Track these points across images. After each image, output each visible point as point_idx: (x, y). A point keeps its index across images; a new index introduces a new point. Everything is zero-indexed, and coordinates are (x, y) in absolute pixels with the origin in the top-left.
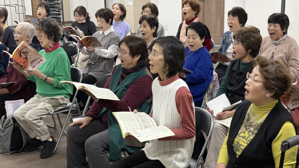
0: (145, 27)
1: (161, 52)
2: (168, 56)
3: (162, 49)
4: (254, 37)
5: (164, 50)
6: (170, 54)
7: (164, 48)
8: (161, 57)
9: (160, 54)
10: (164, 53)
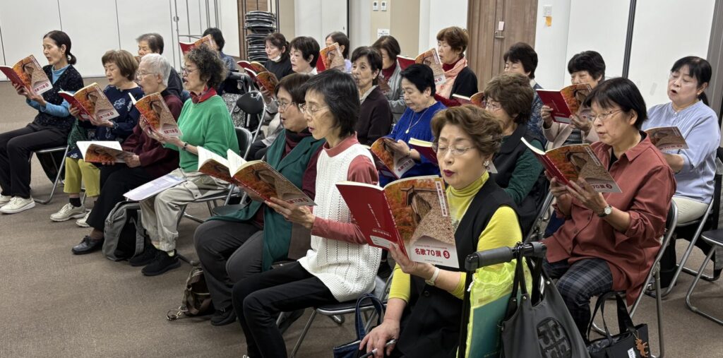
0: (363, 68)
1: (322, 101)
2: (335, 105)
3: (323, 96)
4: (521, 93)
5: (326, 97)
6: (336, 101)
7: (324, 93)
8: (325, 110)
9: (322, 106)
10: (328, 101)
